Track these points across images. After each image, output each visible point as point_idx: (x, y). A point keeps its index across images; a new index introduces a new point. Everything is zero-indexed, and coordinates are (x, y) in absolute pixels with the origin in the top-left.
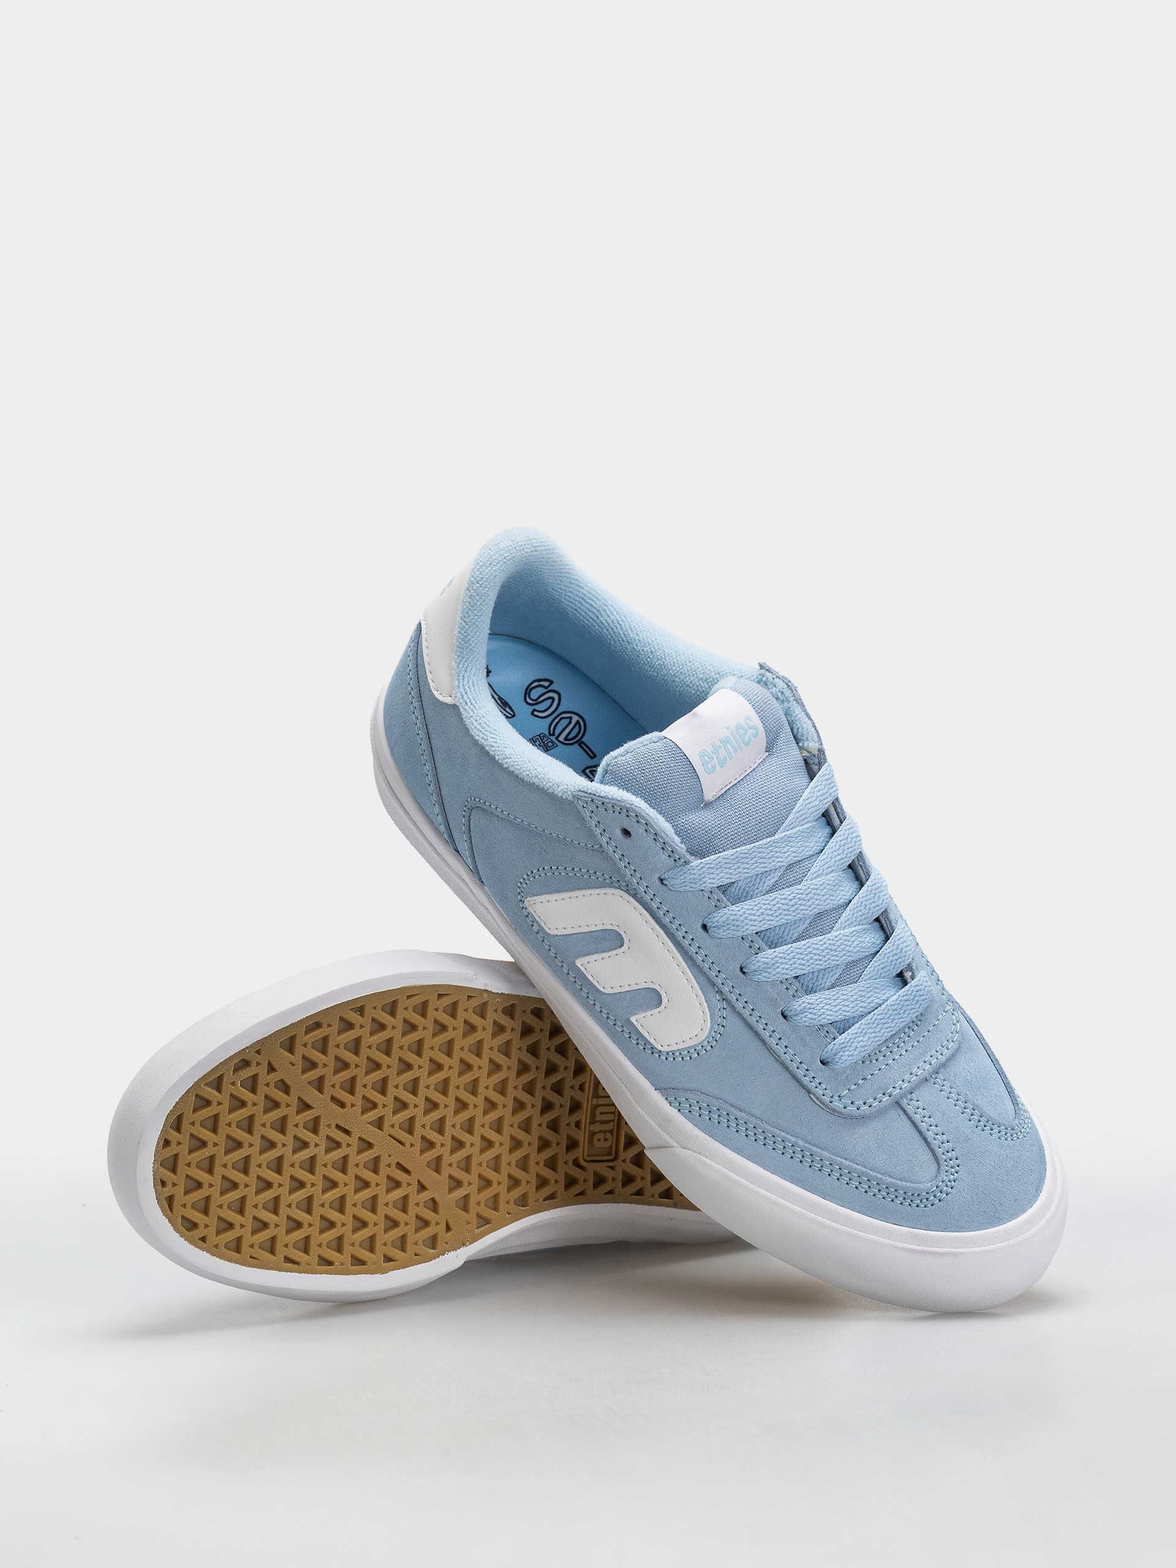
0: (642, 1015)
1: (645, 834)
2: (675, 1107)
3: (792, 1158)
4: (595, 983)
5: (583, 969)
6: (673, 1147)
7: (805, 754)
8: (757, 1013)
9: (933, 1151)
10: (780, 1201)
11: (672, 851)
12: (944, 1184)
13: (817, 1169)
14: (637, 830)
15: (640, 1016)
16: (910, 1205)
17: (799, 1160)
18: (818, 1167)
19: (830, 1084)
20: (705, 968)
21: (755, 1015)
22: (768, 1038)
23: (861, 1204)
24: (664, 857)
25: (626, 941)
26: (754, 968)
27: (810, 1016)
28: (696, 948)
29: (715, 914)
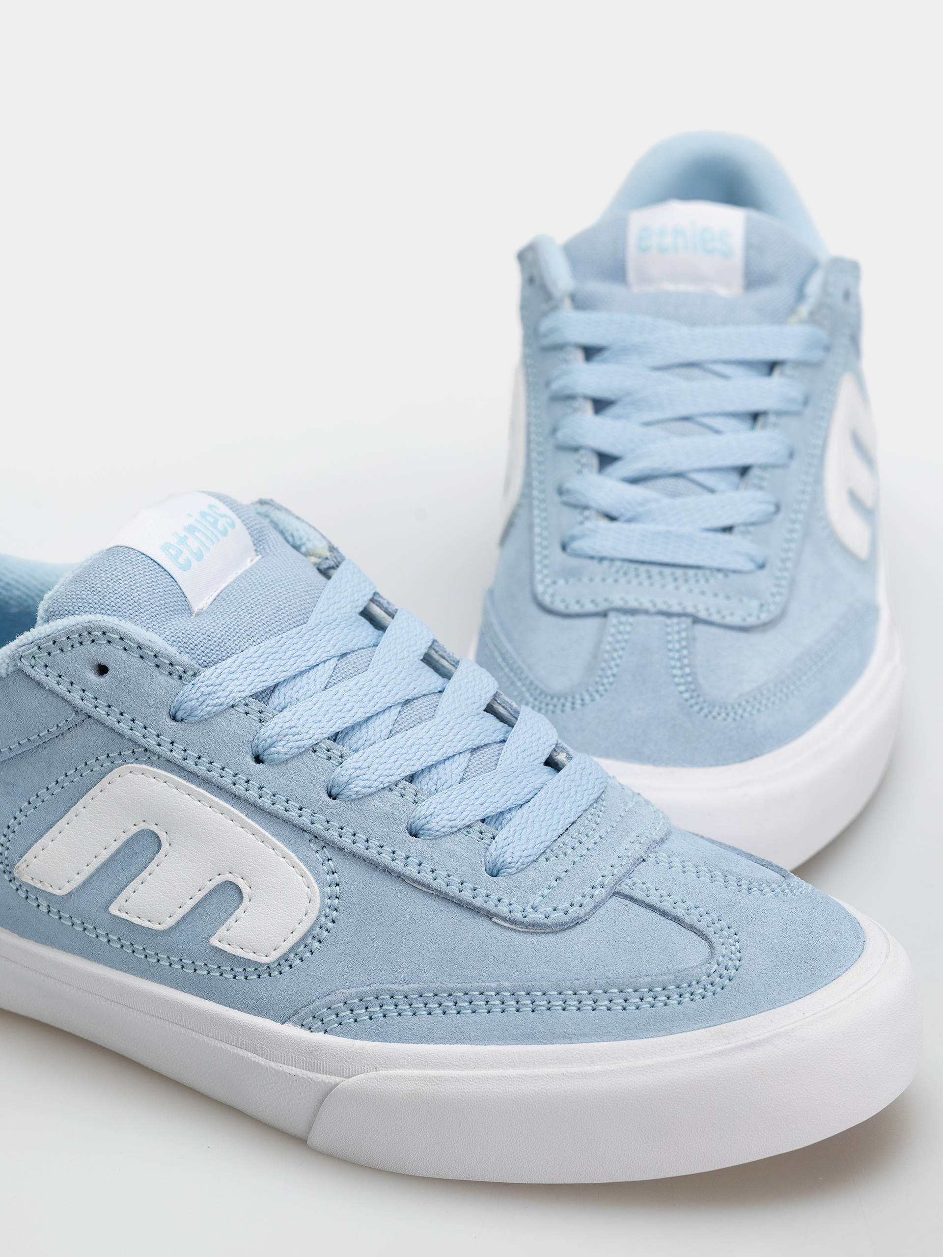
0: (223, 929)
1: (125, 655)
2: (318, 1030)
3: (503, 1011)
4: (147, 924)
5: (124, 915)
6: (337, 1085)
7: (314, 559)
8: (374, 843)
9: (692, 928)
10: (511, 1072)
11: (171, 664)
12: (727, 958)
13: (544, 1008)
14: (113, 656)
15: (222, 931)
16: (692, 1000)
17: (514, 1009)
18: (543, 1006)
19: (514, 895)
20: (279, 811)
21: (373, 846)
22: (404, 869)
23: (624, 1026)
24: (163, 679)
25: (162, 836)
26: (345, 779)
27: (447, 817)
28: (256, 789)
29: (263, 730)
